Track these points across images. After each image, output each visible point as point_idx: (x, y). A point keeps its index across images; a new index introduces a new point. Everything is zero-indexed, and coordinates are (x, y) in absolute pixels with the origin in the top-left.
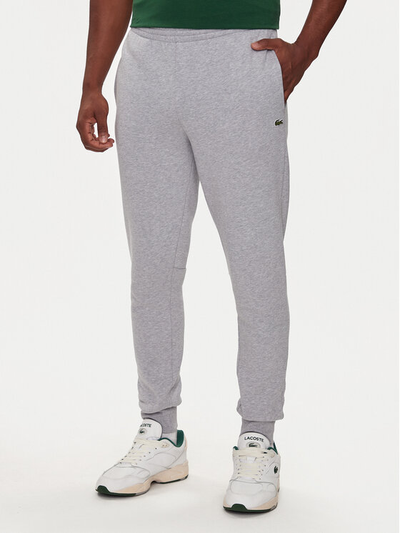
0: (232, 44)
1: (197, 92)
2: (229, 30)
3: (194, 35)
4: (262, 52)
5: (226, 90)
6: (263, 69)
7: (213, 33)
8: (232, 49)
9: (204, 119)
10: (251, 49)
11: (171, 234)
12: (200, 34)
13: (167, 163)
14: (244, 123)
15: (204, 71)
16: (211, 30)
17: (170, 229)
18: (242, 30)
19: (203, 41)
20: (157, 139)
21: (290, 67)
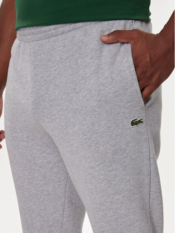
0: (81, 38)
1: (49, 93)
2: (79, 24)
3: (45, 32)
4: (115, 45)
5: (74, 89)
6: (113, 63)
7: (62, 29)
8: (81, 44)
9: (58, 120)
10: (101, 43)
11: (53, 228)
12: (50, 30)
13: (40, 161)
14: (93, 124)
15: (55, 70)
16: (60, 25)
17: (51, 223)
18: (94, 23)
19: (54, 38)
20: (28, 137)
21: (149, 60)
